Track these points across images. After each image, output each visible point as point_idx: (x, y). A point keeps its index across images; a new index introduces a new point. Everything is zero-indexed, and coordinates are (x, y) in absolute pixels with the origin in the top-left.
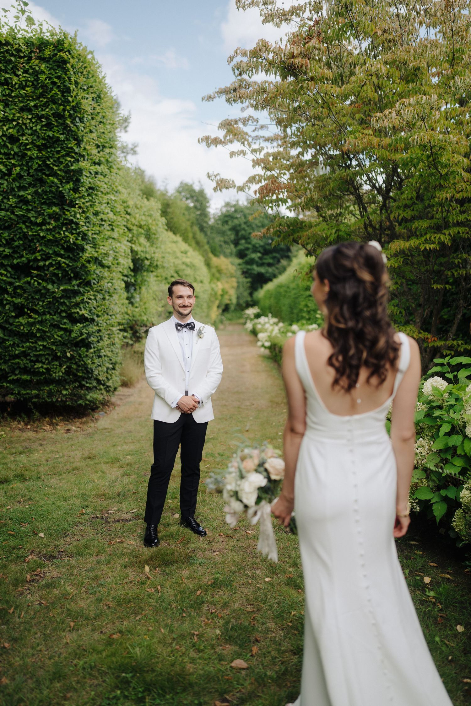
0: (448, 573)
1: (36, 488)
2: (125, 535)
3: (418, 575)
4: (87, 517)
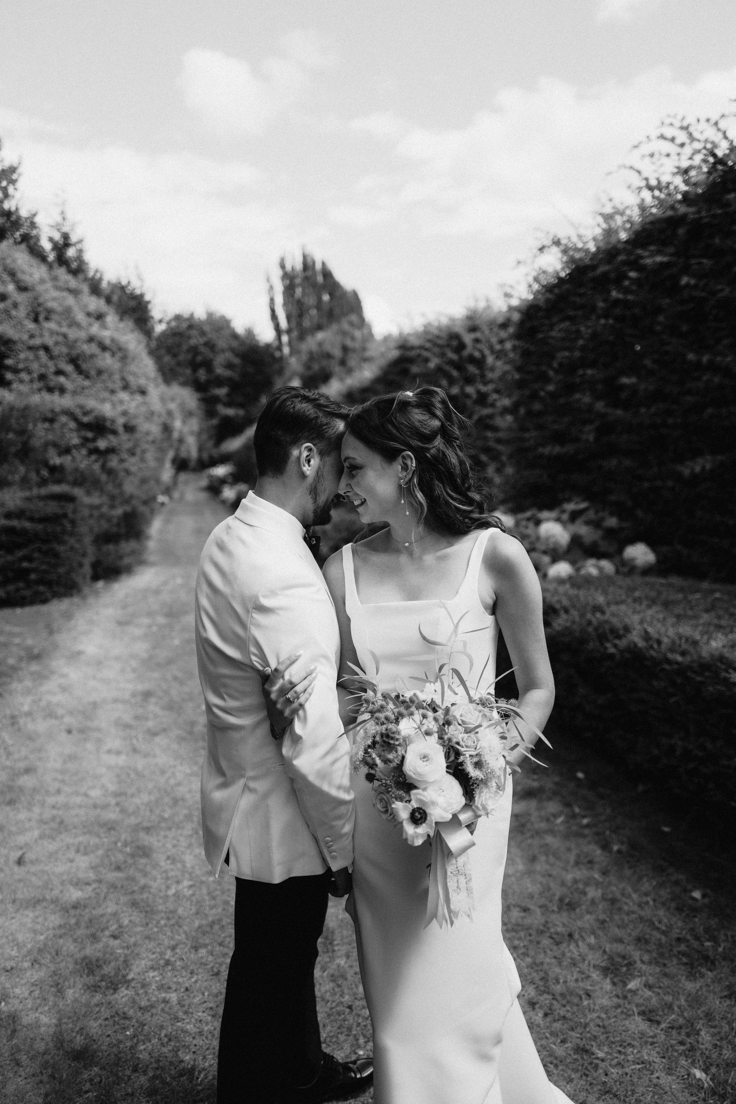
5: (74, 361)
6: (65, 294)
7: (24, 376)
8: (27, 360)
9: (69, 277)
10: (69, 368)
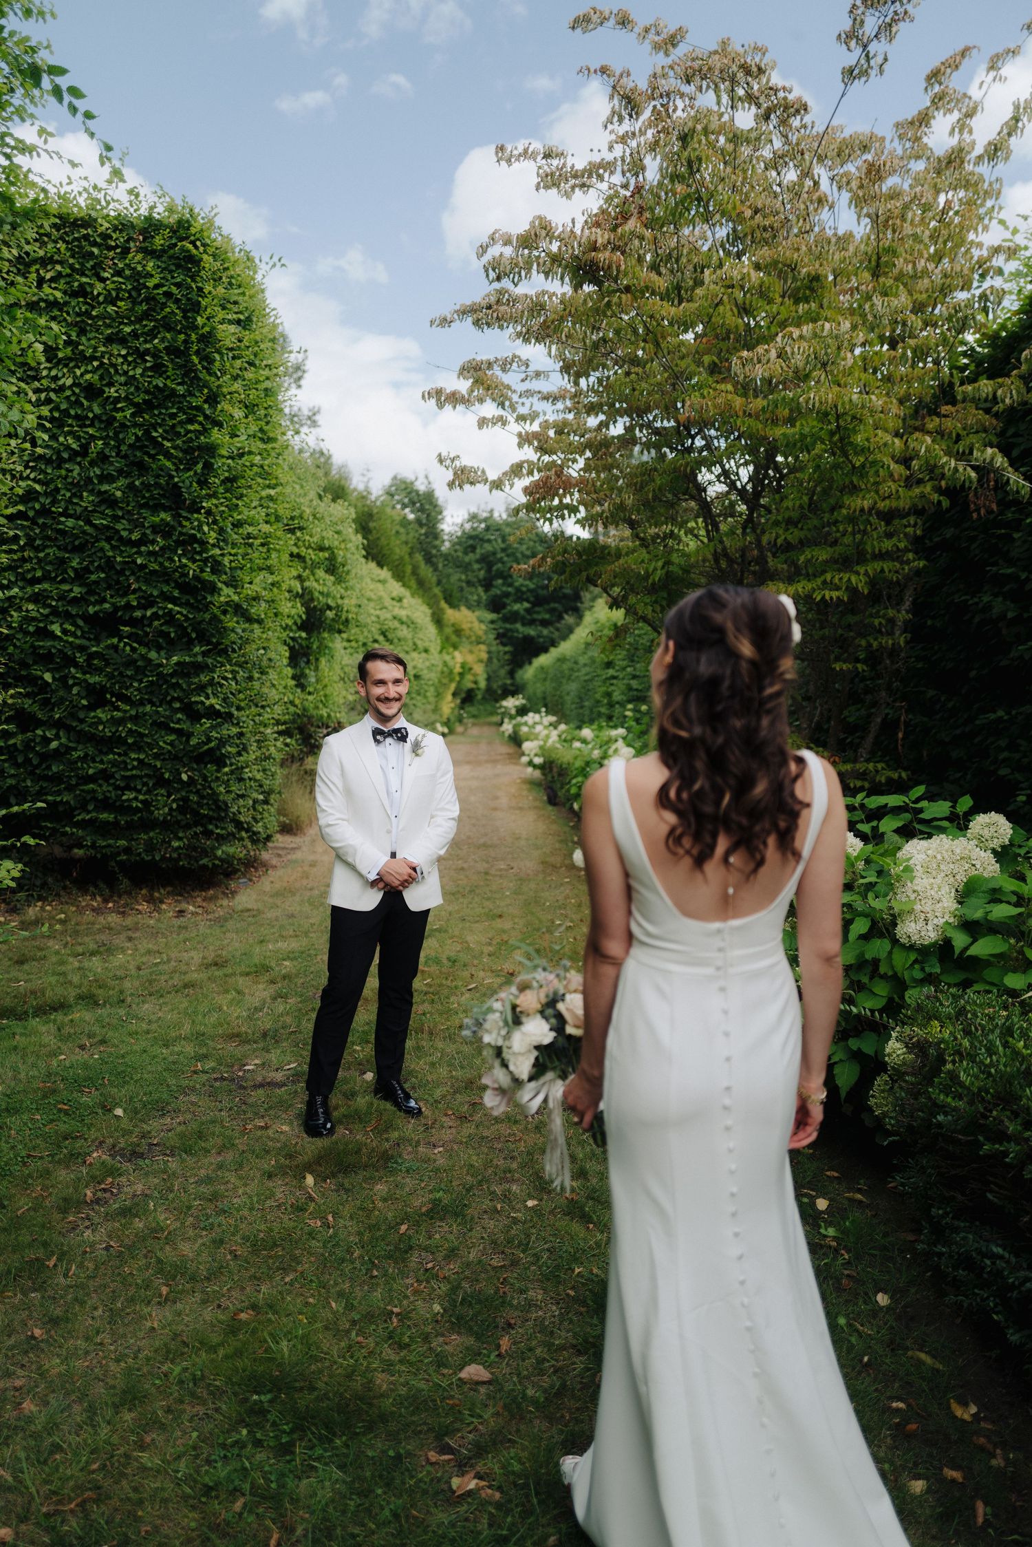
0: (860, 1191)
1: (115, 1022)
2: (272, 1112)
3: (806, 1195)
4: (205, 1077)
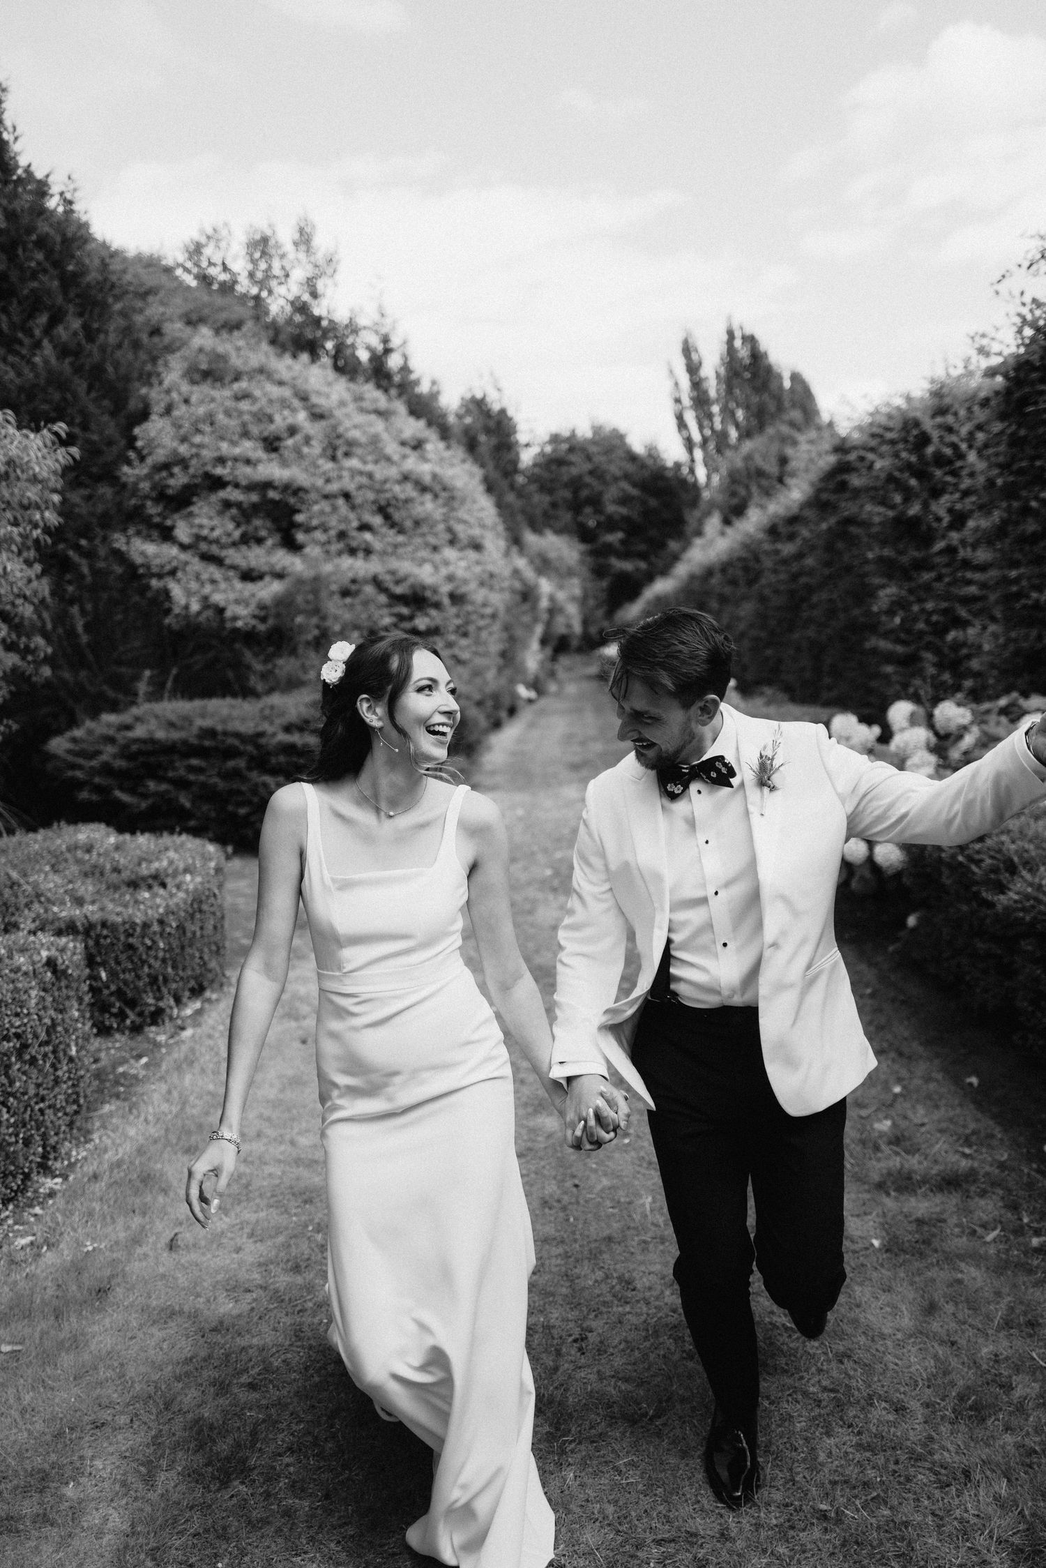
5: (383, 510)
6: (373, 417)
7: (318, 535)
8: (322, 512)
9: (378, 394)
10: (377, 520)
